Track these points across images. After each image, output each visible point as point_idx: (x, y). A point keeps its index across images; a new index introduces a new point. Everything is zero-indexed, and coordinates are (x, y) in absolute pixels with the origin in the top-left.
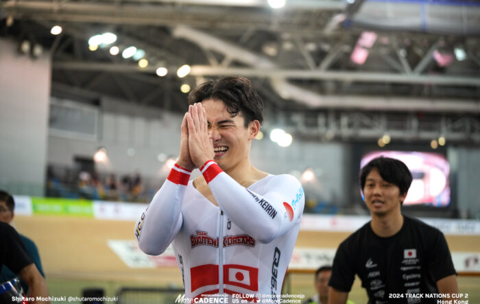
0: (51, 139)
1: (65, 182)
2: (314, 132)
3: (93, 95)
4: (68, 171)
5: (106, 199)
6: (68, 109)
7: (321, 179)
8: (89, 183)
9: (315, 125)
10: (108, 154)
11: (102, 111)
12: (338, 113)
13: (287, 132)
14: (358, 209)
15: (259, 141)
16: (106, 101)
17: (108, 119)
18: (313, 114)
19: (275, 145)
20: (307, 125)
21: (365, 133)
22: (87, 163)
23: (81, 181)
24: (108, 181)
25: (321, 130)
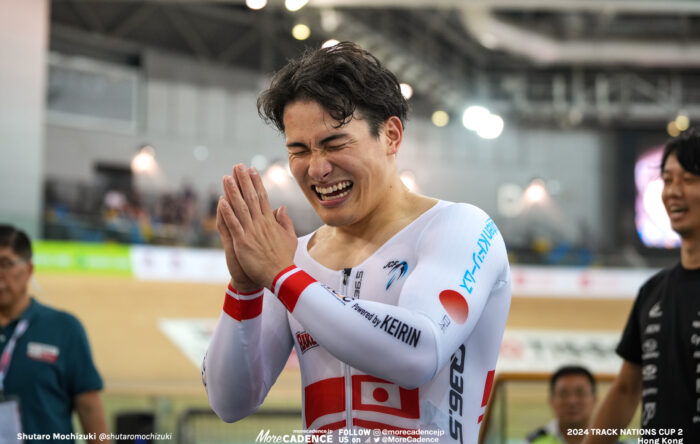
0: (51, 131)
1: (79, 210)
2: (546, 110)
3: (129, 47)
4: (83, 190)
5: (155, 241)
6: (81, 74)
7: (560, 199)
8: (121, 212)
9: (548, 97)
10: (158, 158)
11: (146, 77)
12: (591, 73)
13: (495, 112)
14: (631, 255)
15: (442, 128)
16: (152, 58)
17: (157, 92)
18: (542, 76)
19: (472, 135)
20: (531, 97)
21: (642, 111)
22: (118, 176)
23: (108, 209)
24: (159, 211)
25: (559, 106)
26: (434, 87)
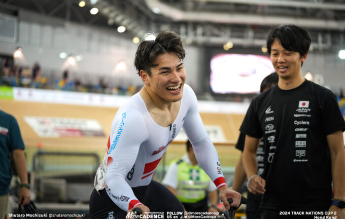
8: (9, 74)
10: (23, 52)
11: (19, 20)
12: (195, 25)
14: (208, 96)
17: (24, 26)
18: (176, 25)
22: (9, 59)
25: (183, 37)
26: (134, 28)
